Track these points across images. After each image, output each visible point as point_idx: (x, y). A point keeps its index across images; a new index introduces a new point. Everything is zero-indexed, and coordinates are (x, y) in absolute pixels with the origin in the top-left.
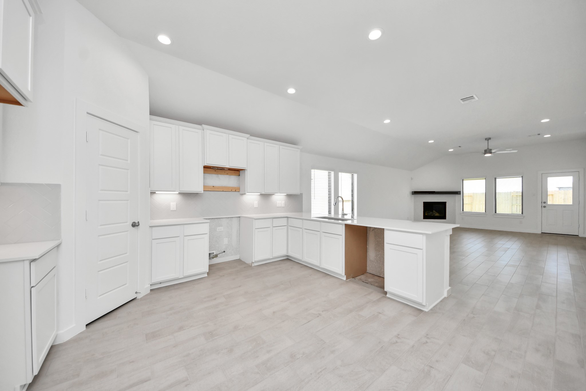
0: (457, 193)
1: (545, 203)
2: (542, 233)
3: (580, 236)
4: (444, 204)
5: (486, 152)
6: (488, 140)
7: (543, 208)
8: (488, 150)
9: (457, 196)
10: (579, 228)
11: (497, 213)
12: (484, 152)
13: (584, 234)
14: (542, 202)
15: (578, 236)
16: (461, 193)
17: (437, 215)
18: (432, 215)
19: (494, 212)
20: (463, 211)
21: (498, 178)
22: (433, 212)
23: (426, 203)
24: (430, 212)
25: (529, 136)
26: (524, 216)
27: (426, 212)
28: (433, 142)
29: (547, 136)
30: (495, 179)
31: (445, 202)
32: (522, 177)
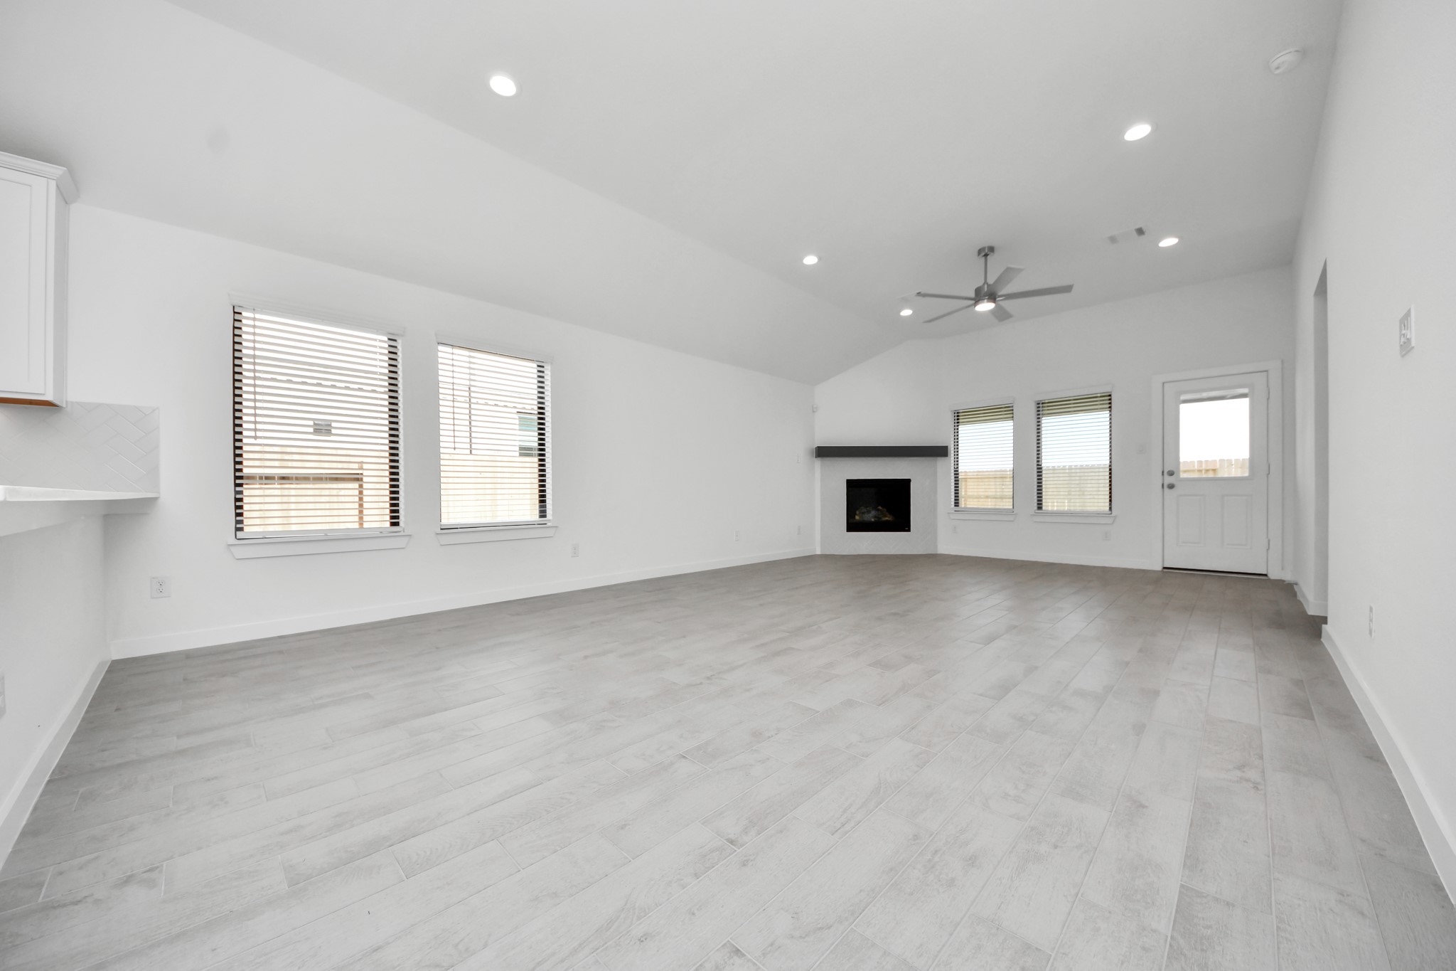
0: (941, 452)
1: (1171, 473)
2: (1164, 568)
3: (1274, 575)
4: (905, 485)
5: (979, 296)
6: (986, 255)
7: (1166, 489)
8: (986, 286)
9: (940, 462)
10: (1268, 550)
11: (1044, 508)
12: (972, 295)
13: (1283, 569)
14: (1163, 472)
15: (1266, 575)
16: (952, 452)
17: (887, 518)
18: (873, 520)
19: (1036, 508)
20: (958, 506)
21: (1047, 401)
22: (878, 510)
23: (851, 484)
24: (869, 512)
25: (1113, 240)
26: (1115, 517)
27: (857, 512)
28: (817, 263)
29: (1168, 242)
30: (1038, 404)
31: (909, 481)
32: (1109, 398)
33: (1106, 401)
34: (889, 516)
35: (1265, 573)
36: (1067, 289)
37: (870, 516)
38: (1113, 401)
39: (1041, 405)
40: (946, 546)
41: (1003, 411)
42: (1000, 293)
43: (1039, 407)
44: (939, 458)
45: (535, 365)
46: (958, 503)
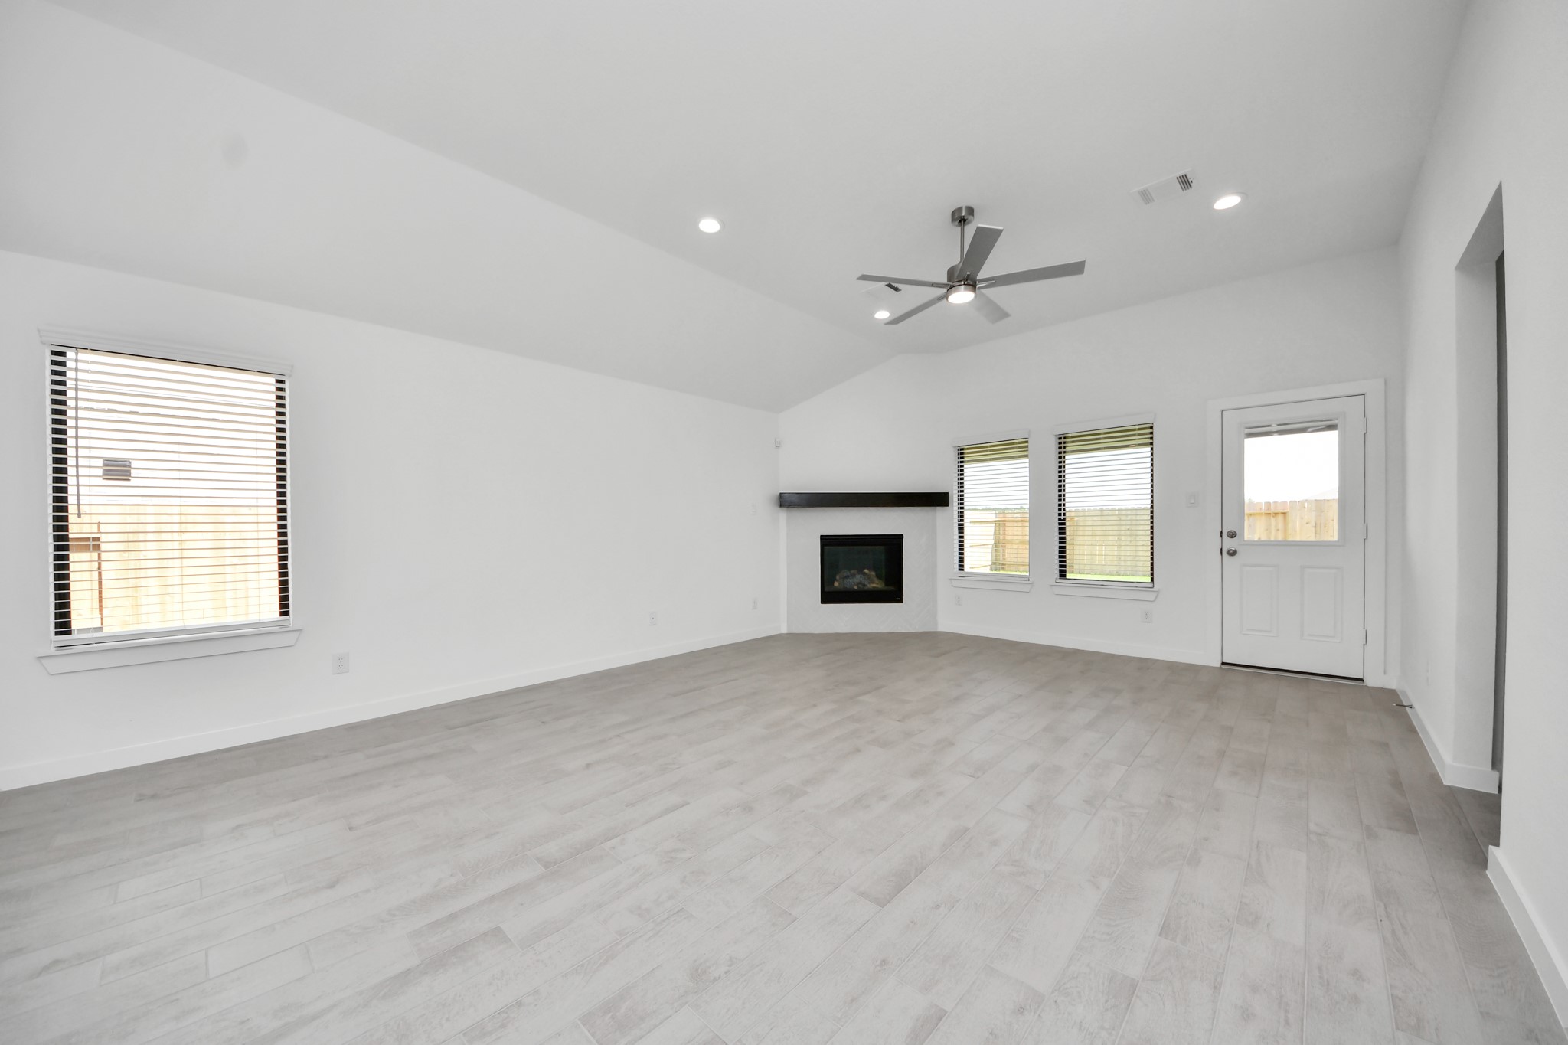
0: (939, 500)
1: (1232, 535)
2: (1223, 663)
3: (1370, 682)
4: (896, 543)
5: (953, 282)
6: (963, 221)
7: (1226, 558)
8: (961, 266)
9: (940, 512)
10: (1364, 645)
11: (1068, 576)
12: (945, 280)
13: (1385, 673)
14: (1221, 533)
15: (1362, 680)
16: (955, 500)
17: (874, 585)
18: (856, 588)
19: (1057, 576)
20: (963, 570)
21: (1070, 435)
22: (864, 574)
23: (827, 541)
24: (853, 576)
25: (1146, 196)
26: (1158, 592)
27: (838, 577)
28: (719, 231)
29: (1227, 202)
30: (1060, 438)
31: (901, 537)
32: (1150, 431)
33: (1146, 434)
34: (876, 580)
35: (1360, 676)
36: (1077, 268)
37: (854, 582)
38: (1155, 435)
39: (1063, 440)
40: (948, 622)
41: (1014, 447)
42: (979, 277)
43: (1060, 443)
44: (938, 508)
45: (272, 380)
46: (963, 566)
